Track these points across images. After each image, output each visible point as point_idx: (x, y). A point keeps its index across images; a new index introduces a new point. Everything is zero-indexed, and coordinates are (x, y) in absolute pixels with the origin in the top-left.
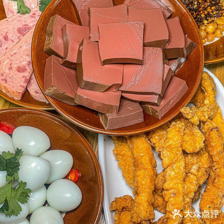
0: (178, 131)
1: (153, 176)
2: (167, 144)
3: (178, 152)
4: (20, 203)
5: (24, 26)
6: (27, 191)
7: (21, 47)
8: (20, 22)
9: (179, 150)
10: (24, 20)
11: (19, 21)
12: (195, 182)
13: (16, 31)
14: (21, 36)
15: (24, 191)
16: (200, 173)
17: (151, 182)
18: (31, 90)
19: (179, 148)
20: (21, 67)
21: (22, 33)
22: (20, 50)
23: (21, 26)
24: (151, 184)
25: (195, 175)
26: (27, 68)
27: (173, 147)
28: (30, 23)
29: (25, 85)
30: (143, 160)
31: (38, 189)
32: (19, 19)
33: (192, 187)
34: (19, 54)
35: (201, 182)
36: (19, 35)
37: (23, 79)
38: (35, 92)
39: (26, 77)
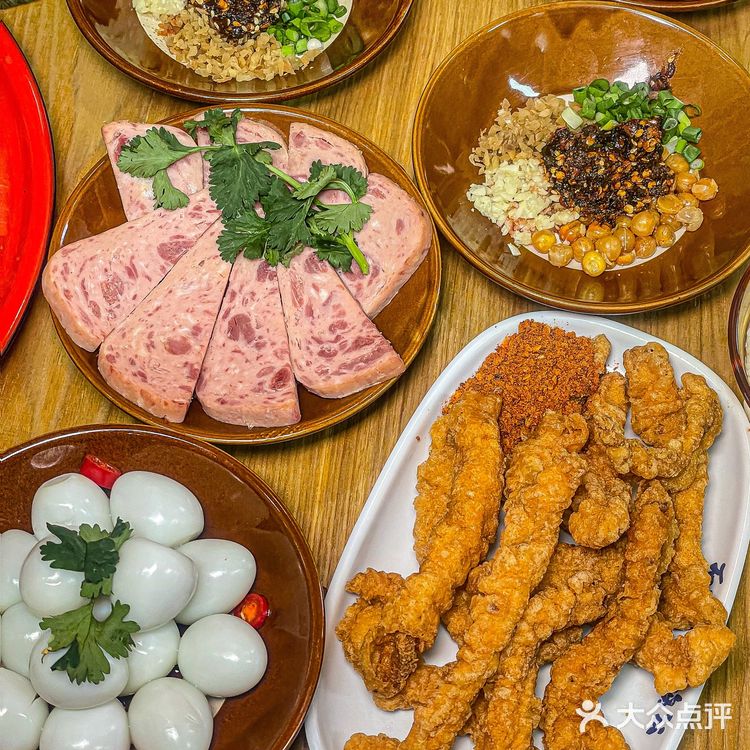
0: (567, 475)
1: (472, 551)
2: (530, 495)
3: (546, 523)
4: (107, 655)
5: (175, 240)
6: (130, 626)
7: (171, 292)
8: (164, 230)
9: (553, 520)
10: (175, 224)
11: (161, 227)
12: (565, 607)
13: (155, 251)
14: (167, 264)
15: (123, 627)
16: (588, 596)
17: (462, 560)
18: (207, 397)
19: (554, 516)
20: (176, 342)
21: (170, 258)
22: (170, 300)
23: (166, 240)
24: (459, 565)
25: (575, 594)
26: (192, 341)
27: (540, 506)
28: (189, 230)
29: (192, 384)
30: (467, 507)
31: (156, 628)
32: (162, 222)
33: (554, 614)
34: (167, 309)
35: (582, 618)
36: (162, 262)
37: (186, 371)
38: (219, 400)
39: (192, 365)
